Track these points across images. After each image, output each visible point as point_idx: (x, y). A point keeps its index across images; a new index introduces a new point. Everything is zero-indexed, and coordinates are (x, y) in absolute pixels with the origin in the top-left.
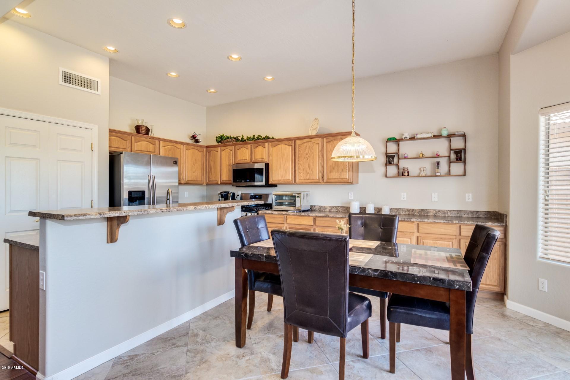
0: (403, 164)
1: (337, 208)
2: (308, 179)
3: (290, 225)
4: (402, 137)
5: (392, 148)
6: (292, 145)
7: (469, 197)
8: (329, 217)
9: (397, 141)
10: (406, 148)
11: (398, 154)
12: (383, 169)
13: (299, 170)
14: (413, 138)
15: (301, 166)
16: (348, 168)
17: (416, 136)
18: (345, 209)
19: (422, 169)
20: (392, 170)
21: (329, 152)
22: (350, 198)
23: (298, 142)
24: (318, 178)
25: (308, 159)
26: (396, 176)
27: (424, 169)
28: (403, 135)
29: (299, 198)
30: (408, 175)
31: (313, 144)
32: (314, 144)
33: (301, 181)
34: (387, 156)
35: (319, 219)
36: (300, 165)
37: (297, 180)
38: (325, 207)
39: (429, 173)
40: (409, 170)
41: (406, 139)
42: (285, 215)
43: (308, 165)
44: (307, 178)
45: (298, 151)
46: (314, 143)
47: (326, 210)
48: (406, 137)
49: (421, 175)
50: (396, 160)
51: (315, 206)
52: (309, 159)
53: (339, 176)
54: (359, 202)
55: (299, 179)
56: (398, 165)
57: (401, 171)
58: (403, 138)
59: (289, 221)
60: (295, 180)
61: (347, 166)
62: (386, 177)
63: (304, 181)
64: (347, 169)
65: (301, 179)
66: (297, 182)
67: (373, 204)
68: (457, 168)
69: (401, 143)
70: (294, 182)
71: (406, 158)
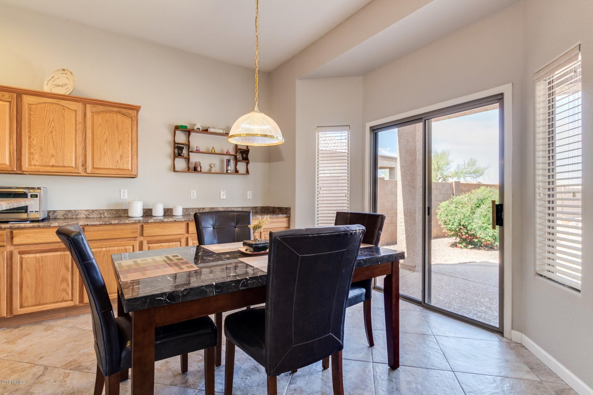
0: (194, 158)
1: (100, 212)
2: (53, 166)
3: (20, 247)
4: (193, 127)
5: (181, 138)
6: (10, 102)
7: (249, 195)
8: (111, 224)
9: (188, 132)
10: (197, 141)
11: (189, 146)
12: (169, 162)
13: (30, 149)
14: (206, 131)
15: (34, 142)
16: (130, 155)
17: (208, 129)
18: (114, 213)
19: (212, 165)
20: (181, 164)
21: (98, 128)
22: (122, 198)
23: (27, 99)
24: (74, 165)
25: (51, 132)
26: (185, 170)
27: (215, 165)
28: (195, 125)
29: (37, 197)
30: (201, 171)
31: (64, 110)
32: (66, 110)
33: (33, 168)
34: (175, 148)
35: (92, 228)
36: (34, 140)
37: (25, 166)
38: (77, 211)
39: (218, 171)
40: (201, 165)
41: (198, 130)
42: (9, 230)
43: (53, 142)
44: (51, 164)
45: (27, 115)
46: (65, 108)
47: (78, 217)
48: (199, 129)
49: (212, 172)
50: (185, 152)
51: (54, 212)
52: (54, 133)
53: (116, 166)
54: (142, 202)
55: (30, 165)
56: (188, 159)
57: (192, 166)
58: (195, 128)
59: (16, 241)
60: (20, 166)
61: (128, 151)
62: (174, 170)
63: (42, 169)
64: (128, 157)
65: (36, 165)
66: (24, 169)
67: (162, 204)
68: (241, 166)
69: (192, 134)
70: (15, 169)
71: (198, 151)
